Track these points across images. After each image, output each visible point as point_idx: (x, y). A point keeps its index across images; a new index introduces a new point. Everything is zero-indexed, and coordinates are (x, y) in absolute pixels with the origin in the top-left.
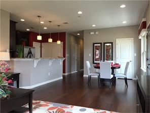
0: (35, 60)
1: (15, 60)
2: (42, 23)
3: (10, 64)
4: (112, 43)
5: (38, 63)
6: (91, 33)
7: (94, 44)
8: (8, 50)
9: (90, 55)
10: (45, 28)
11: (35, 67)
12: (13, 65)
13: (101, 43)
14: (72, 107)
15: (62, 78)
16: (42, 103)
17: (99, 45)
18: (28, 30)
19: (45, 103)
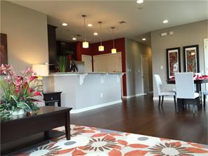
0: (81, 76)
1: (55, 75)
2: (90, 25)
3: (50, 81)
4: (197, 46)
5: (84, 79)
6: (162, 35)
7: (167, 50)
8: (47, 63)
9: (162, 67)
10: (96, 34)
11: (81, 84)
12: (53, 82)
13: (179, 49)
14: (126, 135)
15: (121, 101)
16: (87, 128)
17: (177, 51)
18: (74, 39)
19: (90, 129)
